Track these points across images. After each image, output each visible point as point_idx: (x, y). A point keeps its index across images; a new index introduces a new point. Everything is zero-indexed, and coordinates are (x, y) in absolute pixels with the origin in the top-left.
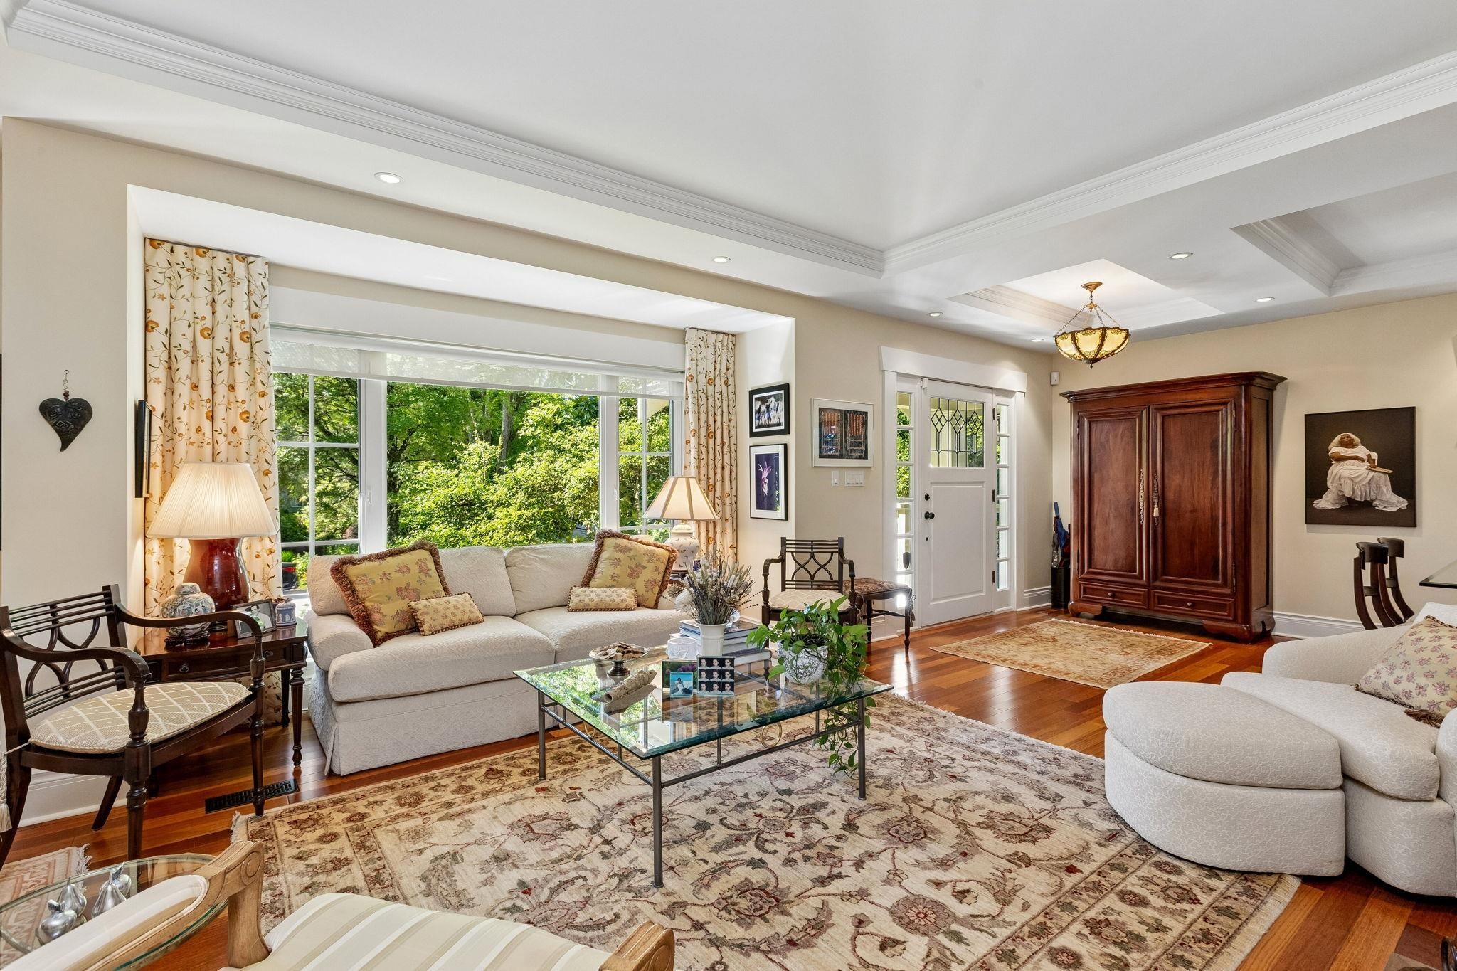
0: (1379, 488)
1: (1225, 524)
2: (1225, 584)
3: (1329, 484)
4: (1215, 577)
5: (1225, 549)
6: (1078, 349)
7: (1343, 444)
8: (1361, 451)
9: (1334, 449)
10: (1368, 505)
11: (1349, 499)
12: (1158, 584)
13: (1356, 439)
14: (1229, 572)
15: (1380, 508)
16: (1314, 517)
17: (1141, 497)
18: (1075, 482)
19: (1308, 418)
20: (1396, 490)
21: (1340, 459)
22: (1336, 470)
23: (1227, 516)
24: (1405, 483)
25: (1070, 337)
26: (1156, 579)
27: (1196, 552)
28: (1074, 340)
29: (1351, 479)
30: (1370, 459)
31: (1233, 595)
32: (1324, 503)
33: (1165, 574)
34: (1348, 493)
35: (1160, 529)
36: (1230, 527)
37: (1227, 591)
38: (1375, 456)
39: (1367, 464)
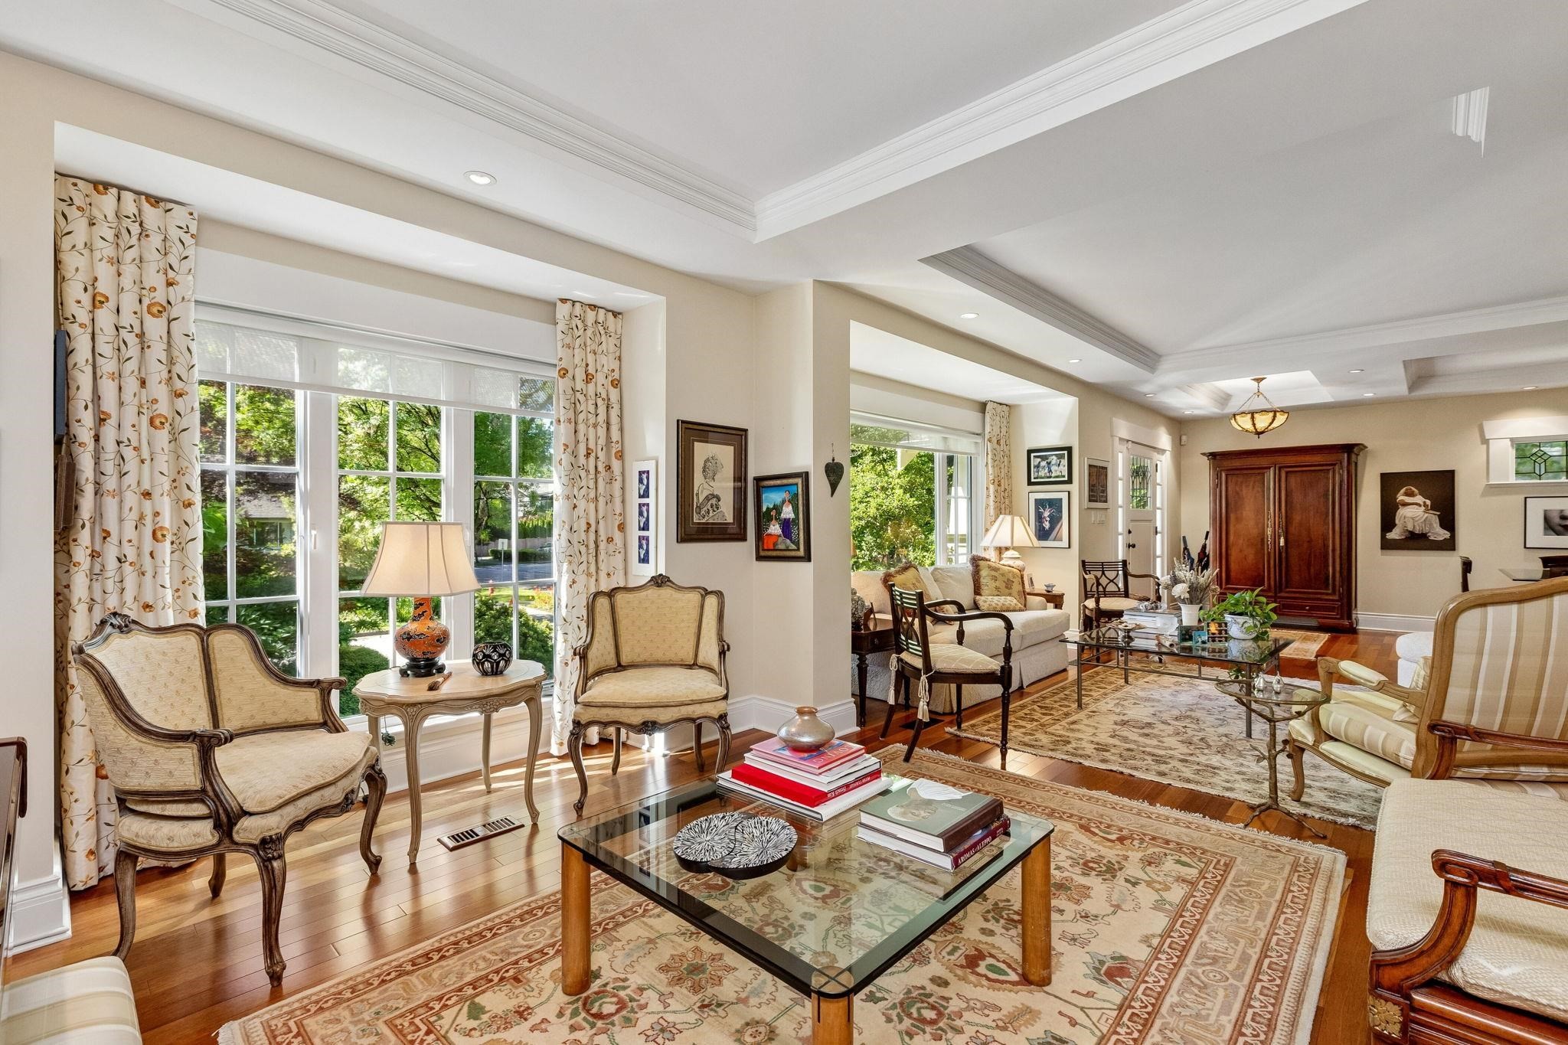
0: (1431, 524)
1: (1334, 550)
2: (1334, 593)
3: (1397, 522)
4: (1327, 587)
5: (1333, 568)
6: (1254, 425)
7: (1407, 494)
8: (1419, 499)
9: (1401, 497)
10: (1423, 536)
11: (1411, 533)
12: (1283, 594)
13: (1416, 491)
14: (1337, 583)
15: (1432, 538)
16: (1387, 545)
17: (1269, 532)
18: (1214, 520)
19: (1384, 476)
20: (1443, 525)
21: (1405, 504)
22: (1402, 512)
23: (1334, 542)
24: (1448, 521)
25: (1249, 416)
26: (1281, 591)
27: (1312, 570)
28: (1253, 418)
29: (1413, 518)
30: (1425, 505)
31: (1341, 599)
32: (1394, 535)
33: (1287, 587)
34: (1410, 528)
35: (1284, 555)
36: (1338, 552)
37: (1336, 597)
38: (1428, 502)
39: (1423, 508)
